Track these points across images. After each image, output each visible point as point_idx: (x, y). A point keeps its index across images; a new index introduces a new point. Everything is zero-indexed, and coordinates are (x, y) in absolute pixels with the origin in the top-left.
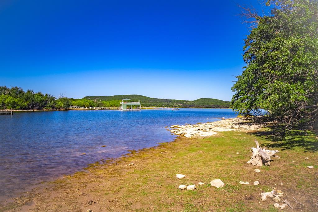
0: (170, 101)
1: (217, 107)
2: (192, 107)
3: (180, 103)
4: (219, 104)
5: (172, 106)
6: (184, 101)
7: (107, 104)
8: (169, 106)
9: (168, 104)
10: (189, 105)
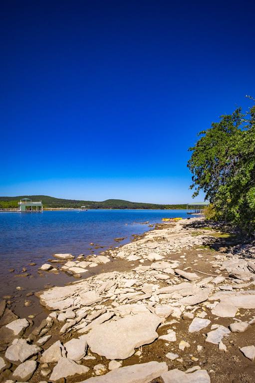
0: (78, 202)
1: (125, 208)
2: (101, 208)
3: (89, 204)
4: (126, 205)
5: (80, 207)
6: (92, 202)
7: (6, 204)
8: (77, 207)
9: (76, 205)
10: (97, 206)
